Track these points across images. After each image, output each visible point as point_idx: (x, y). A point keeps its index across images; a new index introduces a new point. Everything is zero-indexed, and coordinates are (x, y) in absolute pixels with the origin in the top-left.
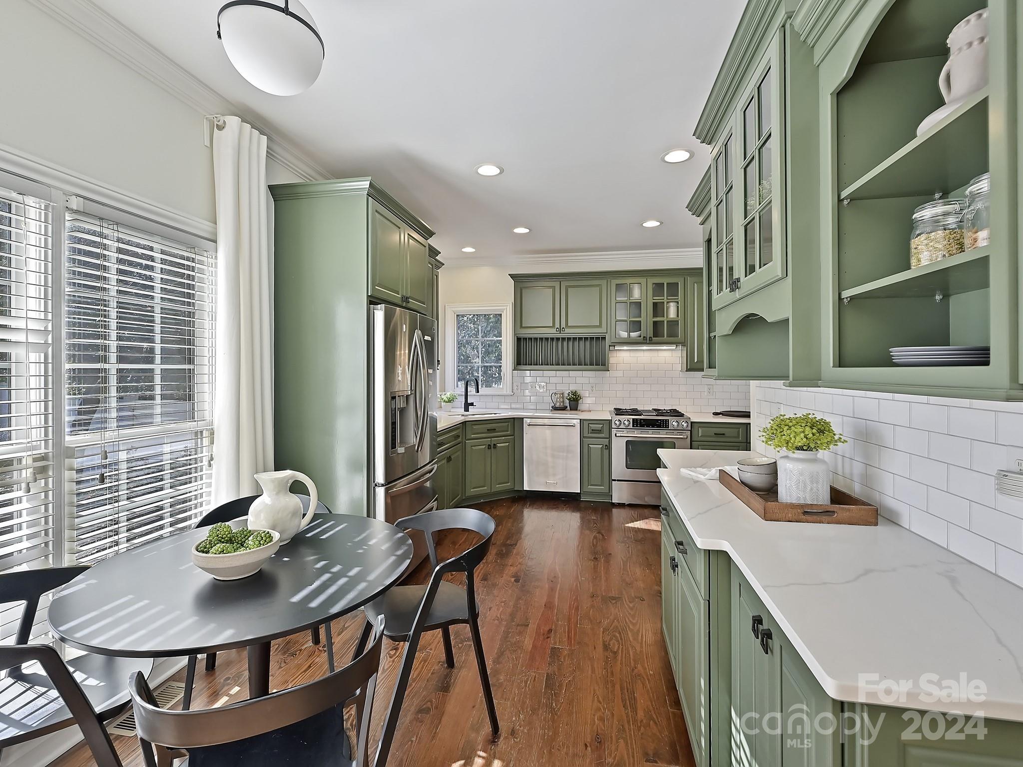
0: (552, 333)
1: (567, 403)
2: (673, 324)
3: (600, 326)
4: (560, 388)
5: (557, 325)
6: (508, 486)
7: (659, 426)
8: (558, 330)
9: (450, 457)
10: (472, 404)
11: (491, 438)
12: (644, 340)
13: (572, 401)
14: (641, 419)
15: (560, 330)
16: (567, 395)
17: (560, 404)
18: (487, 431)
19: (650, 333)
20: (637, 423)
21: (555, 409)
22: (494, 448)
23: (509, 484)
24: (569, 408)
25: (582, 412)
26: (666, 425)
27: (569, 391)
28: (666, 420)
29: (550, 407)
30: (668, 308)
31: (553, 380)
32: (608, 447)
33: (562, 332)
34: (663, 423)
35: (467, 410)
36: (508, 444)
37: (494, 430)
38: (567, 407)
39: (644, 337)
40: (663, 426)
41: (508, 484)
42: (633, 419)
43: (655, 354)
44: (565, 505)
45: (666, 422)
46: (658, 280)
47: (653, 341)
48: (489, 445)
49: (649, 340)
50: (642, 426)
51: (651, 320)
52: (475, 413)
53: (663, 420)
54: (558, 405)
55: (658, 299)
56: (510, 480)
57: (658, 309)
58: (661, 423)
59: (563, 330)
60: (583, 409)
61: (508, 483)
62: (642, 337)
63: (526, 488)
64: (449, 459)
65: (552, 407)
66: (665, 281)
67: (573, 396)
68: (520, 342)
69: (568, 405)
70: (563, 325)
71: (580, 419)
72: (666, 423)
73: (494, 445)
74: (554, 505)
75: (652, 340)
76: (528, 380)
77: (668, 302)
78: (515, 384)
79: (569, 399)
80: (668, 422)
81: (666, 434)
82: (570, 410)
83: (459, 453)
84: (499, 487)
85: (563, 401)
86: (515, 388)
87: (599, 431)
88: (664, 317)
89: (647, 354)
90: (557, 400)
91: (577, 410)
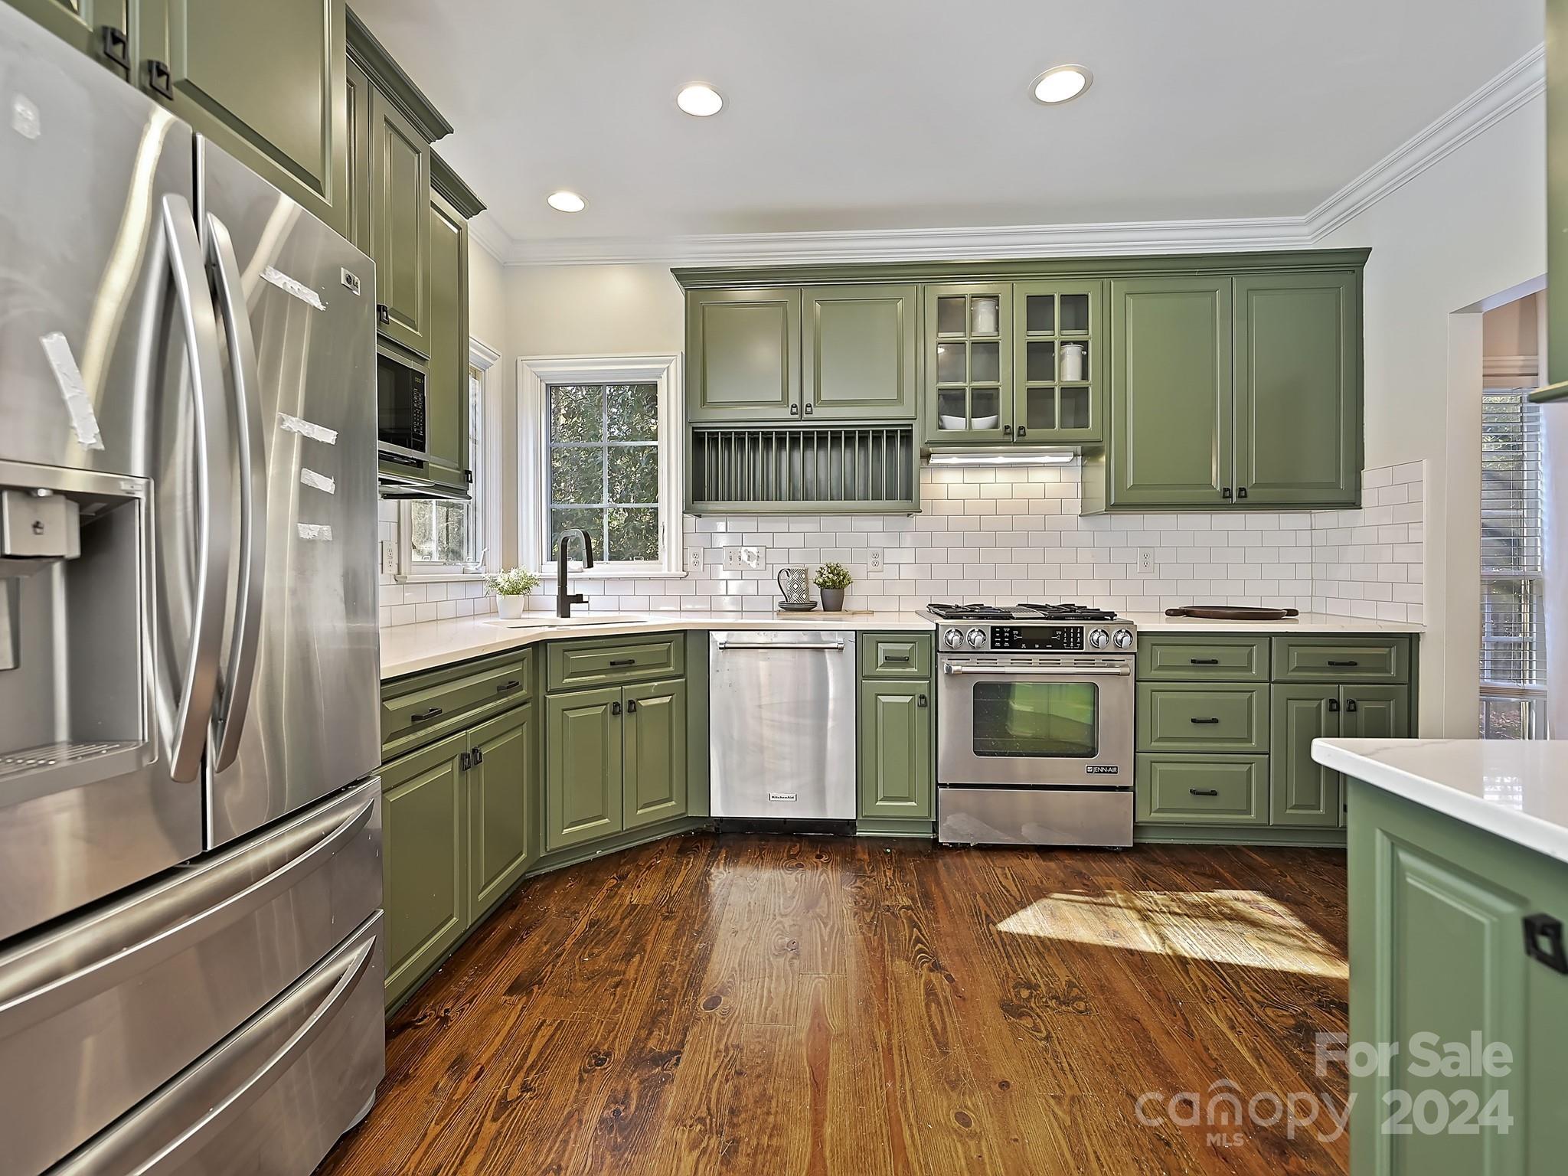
0: (779, 416)
1: (816, 595)
2: (1076, 396)
3: (900, 400)
4: (797, 560)
5: (794, 399)
6: (670, 808)
7: (1058, 645)
8: (794, 410)
9: (474, 751)
10: (579, 599)
11: (620, 684)
12: (1006, 434)
13: (828, 587)
14: (1013, 628)
15: (800, 409)
16: (817, 575)
17: (800, 597)
18: (609, 667)
19: (1021, 418)
20: (1002, 637)
21: (789, 608)
22: (629, 711)
23: (673, 803)
24: (820, 606)
25: (853, 614)
26: (1075, 643)
27: (822, 566)
28: (1075, 628)
29: (776, 604)
30: (1062, 358)
31: (782, 541)
32: (928, 702)
33: (805, 416)
34: (1069, 638)
35: (564, 612)
36: (667, 700)
37: (629, 664)
38: (815, 604)
39: (1007, 427)
40: (1068, 645)
41: (669, 804)
42: (993, 628)
43: (1020, 476)
44: (819, 857)
45: (1075, 633)
46: (1039, 289)
47: (1026, 438)
48: (616, 705)
49: (1019, 435)
50: (1015, 644)
51: (1022, 384)
52: (582, 622)
53: (1069, 628)
54: (795, 597)
55: (1040, 336)
56: (674, 795)
57: (1040, 357)
58: (1062, 636)
59: (809, 409)
60: (855, 608)
61: (669, 800)
62: (1001, 428)
63: (717, 811)
64: (470, 760)
65: (781, 604)
66: (1057, 289)
67: (831, 576)
68: (700, 440)
69: (819, 599)
70: (809, 398)
71: (856, 631)
72: (1075, 638)
73: (631, 702)
74: (791, 857)
75: (1024, 435)
76: (722, 541)
77: (1063, 343)
78: (690, 552)
79: (823, 586)
80: (1082, 633)
81: (1076, 665)
82: (825, 610)
83: (524, 732)
84: (645, 814)
85: (807, 589)
86: (690, 560)
87: (904, 661)
88: (1054, 380)
89: (1004, 476)
90: (792, 587)
91: (841, 610)
